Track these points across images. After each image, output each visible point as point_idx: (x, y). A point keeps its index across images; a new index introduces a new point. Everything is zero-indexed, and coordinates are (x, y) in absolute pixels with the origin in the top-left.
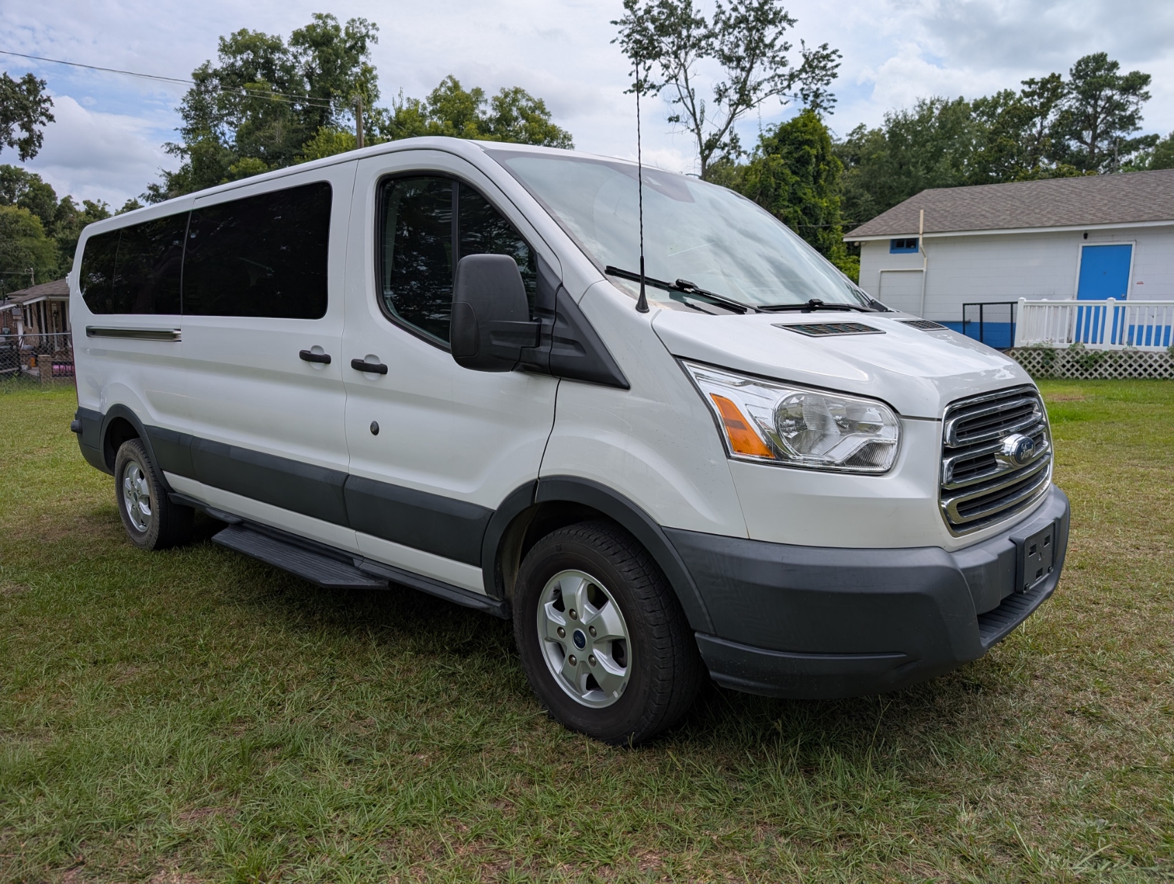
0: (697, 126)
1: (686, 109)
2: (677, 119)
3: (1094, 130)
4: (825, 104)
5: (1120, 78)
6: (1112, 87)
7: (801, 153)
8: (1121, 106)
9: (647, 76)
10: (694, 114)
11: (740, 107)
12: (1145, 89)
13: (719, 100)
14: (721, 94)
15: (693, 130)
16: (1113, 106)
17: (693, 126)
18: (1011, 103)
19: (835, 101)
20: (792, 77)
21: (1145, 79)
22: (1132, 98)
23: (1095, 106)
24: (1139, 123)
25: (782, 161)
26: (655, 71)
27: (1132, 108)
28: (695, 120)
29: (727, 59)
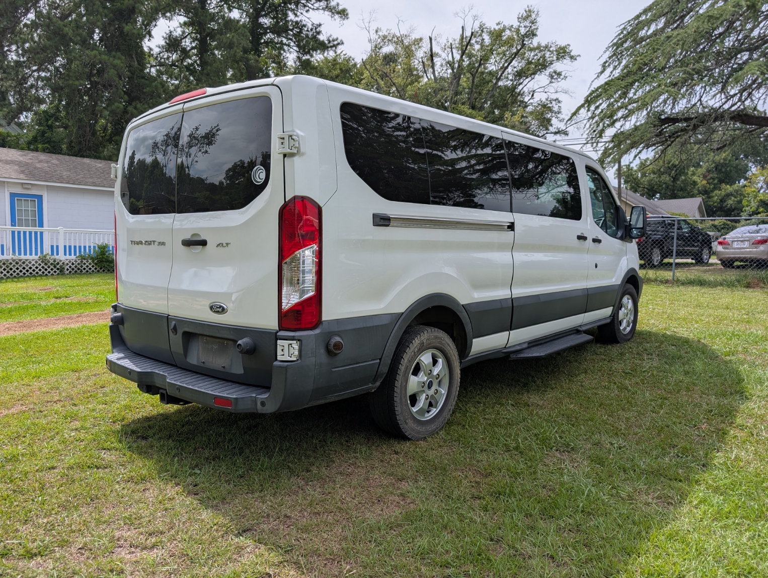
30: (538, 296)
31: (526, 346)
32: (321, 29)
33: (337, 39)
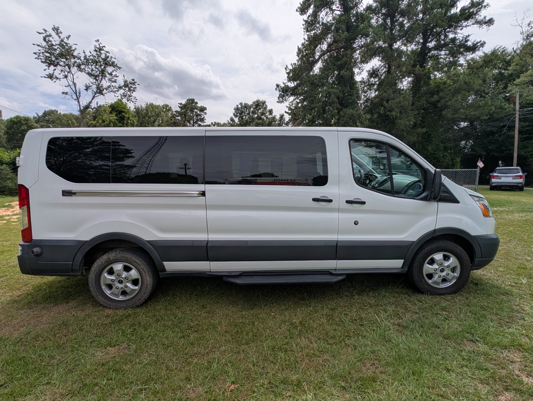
0: (78, 98)
1: (71, 90)
2: (66, 93)
3: (193, 121)
4: (133, 100)
5: (198, 107)
6: (197, 109)
7: (121, 115)
8: (200, 115)
9: (54, 73)
10: (76, 93)
11: (97, 95)
12: (205, 111)
13: (87, 90)
14: (87, 88)
15: (76, 100)
16: (197, 115)
17: (76, 98)
18: (168, 108)
19: (136, 99)
20: (120, 88)
21: (205, 109)
22: (202, 113)
23: (193, 114)
24: (205, 121)
25: (115, 118)
26: (57, 72)
27: (203, 116)
28: (77, 96)
29: (90, 74)
30: (246, 242)
31: (238, 274)
32: (470, 38)
33: (480, 41)
